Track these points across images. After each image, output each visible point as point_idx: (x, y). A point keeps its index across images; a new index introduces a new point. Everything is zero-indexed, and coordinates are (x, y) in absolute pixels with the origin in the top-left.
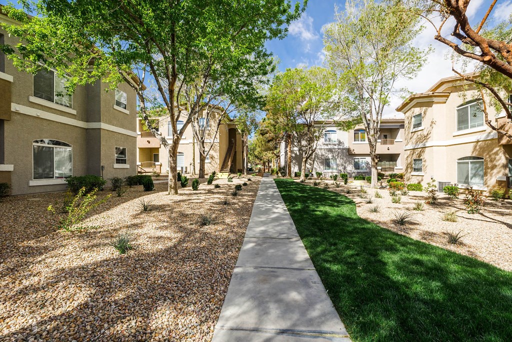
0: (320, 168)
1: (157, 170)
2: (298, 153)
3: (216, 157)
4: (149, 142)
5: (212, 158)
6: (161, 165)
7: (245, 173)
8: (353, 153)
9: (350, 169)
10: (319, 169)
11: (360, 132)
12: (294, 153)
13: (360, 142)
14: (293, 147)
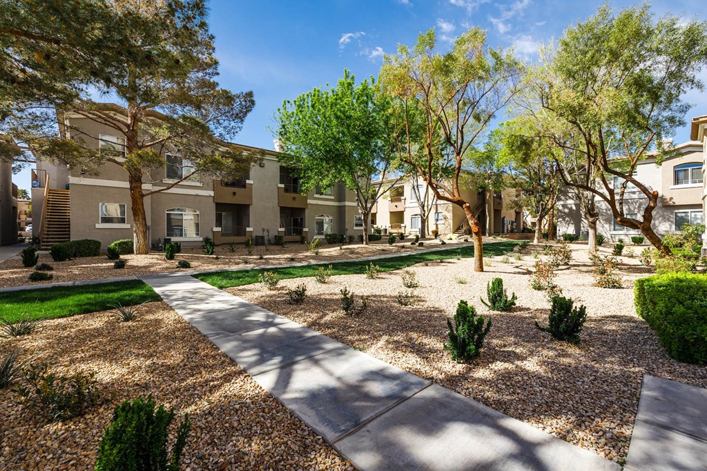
0: (603, 227)
1: (402, 231)
2: (574, 208)
3: (449, 217)
4: (396, 206)
5: (445, 218)
6: (405, 227)
7: (487, 235)
8: (671, 203)
9: (665, 229)
10: (601, 229)
11: (690, 169)
12: (567, 208)
13: (690, 185)
14: (567, 200)
